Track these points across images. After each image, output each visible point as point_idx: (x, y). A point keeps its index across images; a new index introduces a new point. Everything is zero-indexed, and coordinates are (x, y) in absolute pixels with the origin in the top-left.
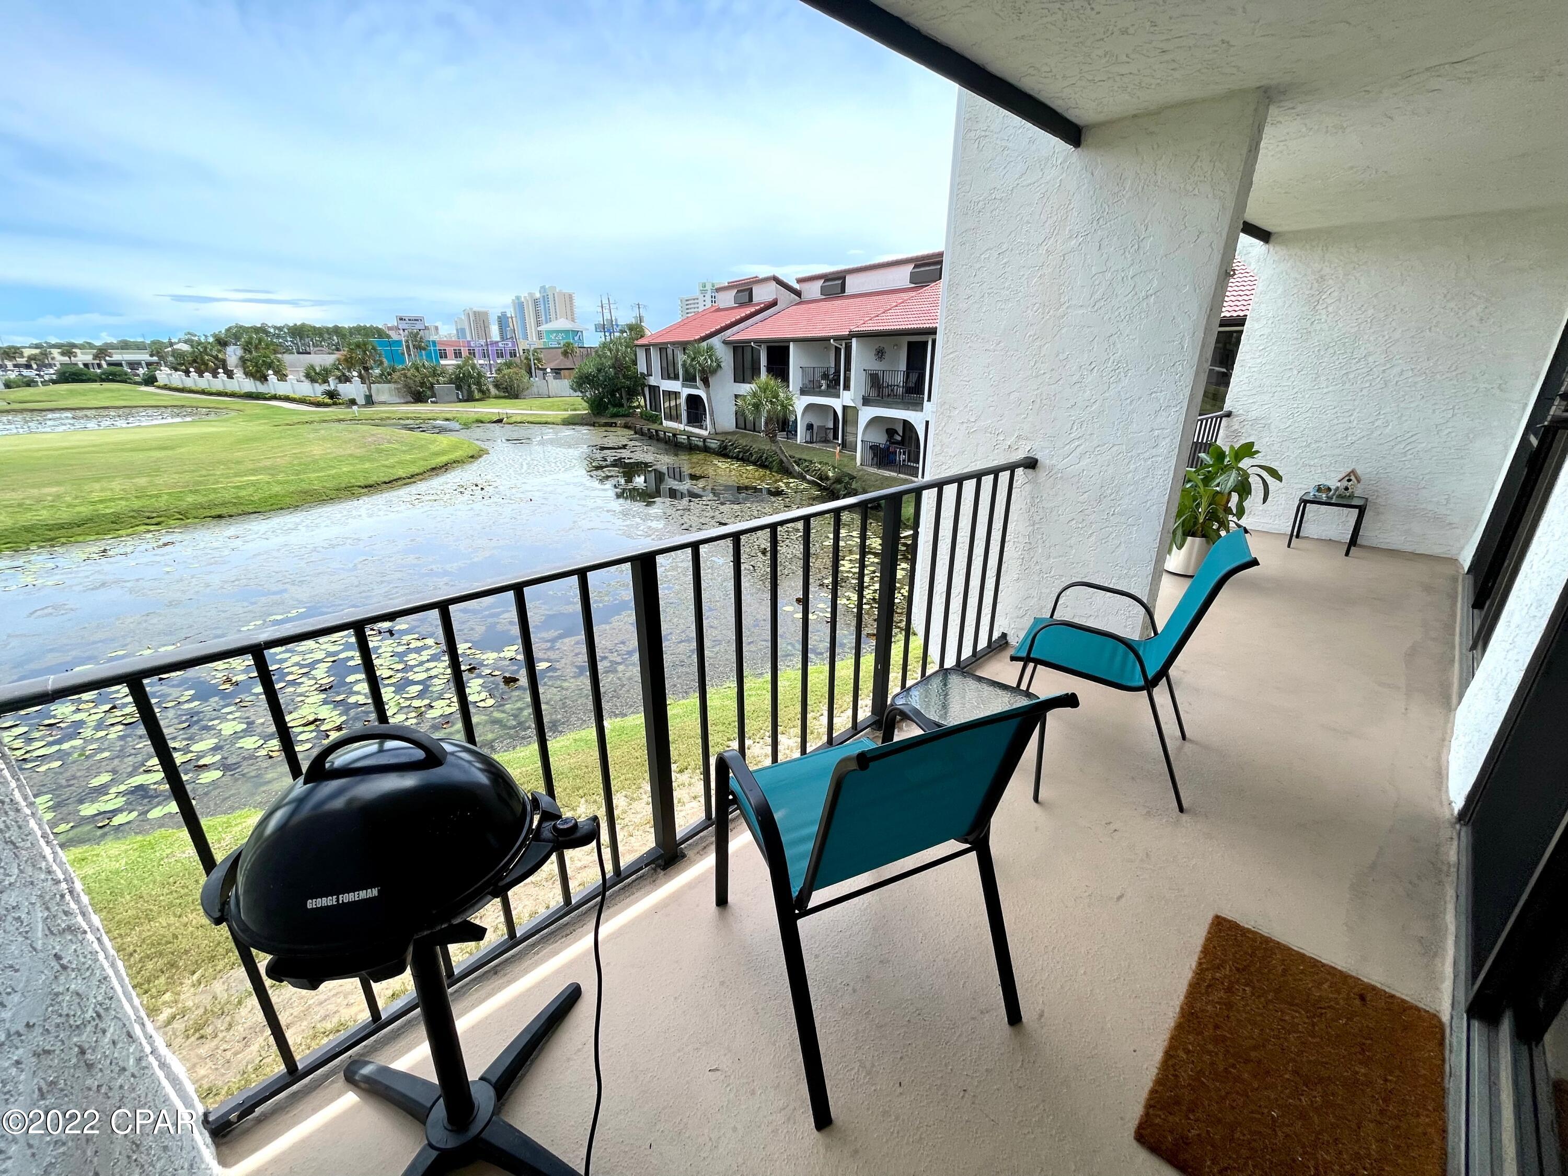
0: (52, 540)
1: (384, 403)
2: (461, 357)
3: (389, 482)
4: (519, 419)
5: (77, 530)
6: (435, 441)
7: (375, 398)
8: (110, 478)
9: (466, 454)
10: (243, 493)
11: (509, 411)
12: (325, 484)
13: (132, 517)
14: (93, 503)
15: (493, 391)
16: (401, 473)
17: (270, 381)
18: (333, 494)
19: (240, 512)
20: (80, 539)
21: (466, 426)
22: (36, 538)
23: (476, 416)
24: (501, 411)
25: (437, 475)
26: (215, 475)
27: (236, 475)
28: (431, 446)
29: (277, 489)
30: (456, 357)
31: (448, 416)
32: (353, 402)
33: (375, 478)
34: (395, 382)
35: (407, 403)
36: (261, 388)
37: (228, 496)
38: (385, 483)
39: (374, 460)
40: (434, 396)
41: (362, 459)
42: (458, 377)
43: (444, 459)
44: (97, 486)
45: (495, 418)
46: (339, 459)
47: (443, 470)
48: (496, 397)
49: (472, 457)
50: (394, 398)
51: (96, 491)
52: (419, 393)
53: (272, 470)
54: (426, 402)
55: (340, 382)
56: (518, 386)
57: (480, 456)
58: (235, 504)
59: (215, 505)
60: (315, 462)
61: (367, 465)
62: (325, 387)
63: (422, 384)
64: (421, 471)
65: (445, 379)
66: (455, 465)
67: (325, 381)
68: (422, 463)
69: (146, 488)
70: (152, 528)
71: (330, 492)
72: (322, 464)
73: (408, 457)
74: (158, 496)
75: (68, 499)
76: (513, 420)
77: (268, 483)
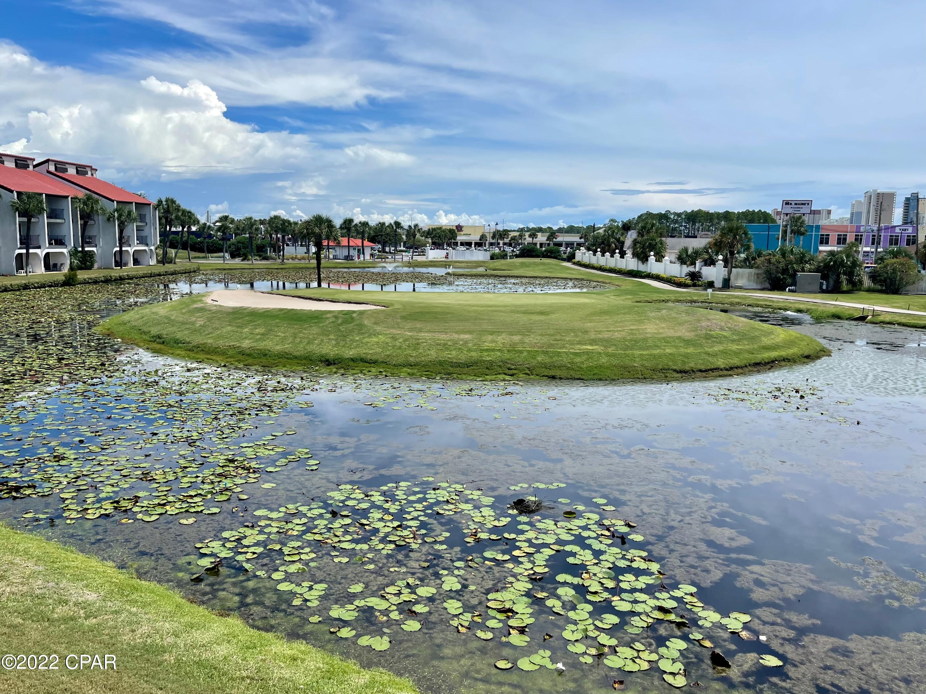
0: (449, 374)
1: (740, 288)
2: (844, 243)
3: (706, 371)
4: (888, 318)
5: (466, 370)
6: (771, 333)
7: (733, 282)
8: (499, 333)
9: (801, 352)
10: (578, 360)
11: (876, 308)
12: (644, 362)
13: (500, 366)
14: (482, 351)
15: (867, 282)
16: (721, 363)
17: (649, 262)
18: (648, 373)
19: (569, 377)
20: (464, 377)
21: (818, 320)
22: (443, 371)
23: (833, 310)
24: (866, 306)
25: (759, 372)
26: (564, 340)
27: (580, 343)
28: (763, 339)
29: (604, 360)
30: (839, 243)
31: (802, 307)
32: (711, 284)
33: (692, 365)
34: (757, 267)
35: (763, 289)
36: (642, 268)
37: (565, 360)
38: (701, 371)
39: (701, 346)
40: (794, 284)
41: (687, 342)
42: (827, 266)
43: (774, 354)
44: (490, 337)
45: (857, 315)
46: (667, 340)
47: (769, 366)
48: (870, 290)
49: (808, 357)
50: (752, 283)
51: (488, 342)
52: (779, 279)
53: (607, 342)
54: (783, 289)
55: (706, 265)
56: (902, 279)
57: (818, 358)
58: (568, 368)
59: (555, 366)
60: (645, 340)
61: (690, 350)
62: (691, 269)
63: (785, 271)
64: (742, 364)
65: (813, 267)
66: (783, 363)
67: (693, 264)
68: (746, 356)
69: (516, 344)
70: (507, 378)
71: (646, 371)
72: (650, 343)
73: (735, 347)
74: (521, 352)
75: (470, 345)
76: (881, 318)
77: (600, 353)
